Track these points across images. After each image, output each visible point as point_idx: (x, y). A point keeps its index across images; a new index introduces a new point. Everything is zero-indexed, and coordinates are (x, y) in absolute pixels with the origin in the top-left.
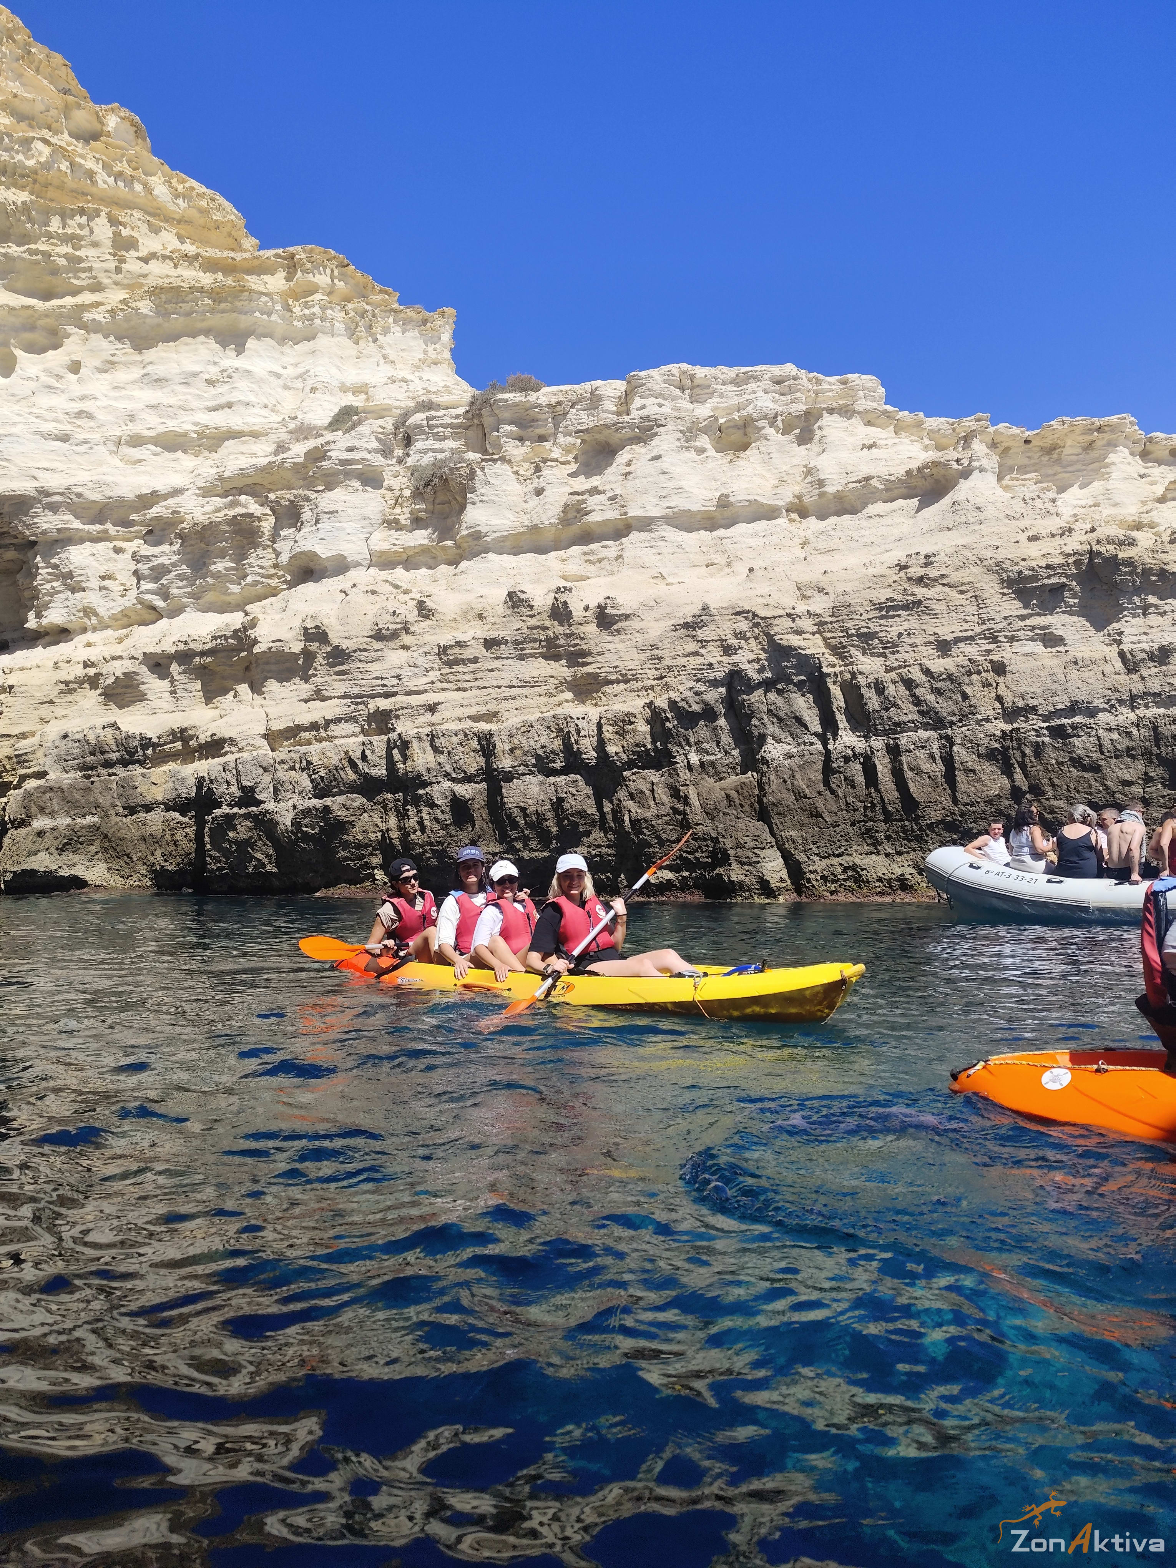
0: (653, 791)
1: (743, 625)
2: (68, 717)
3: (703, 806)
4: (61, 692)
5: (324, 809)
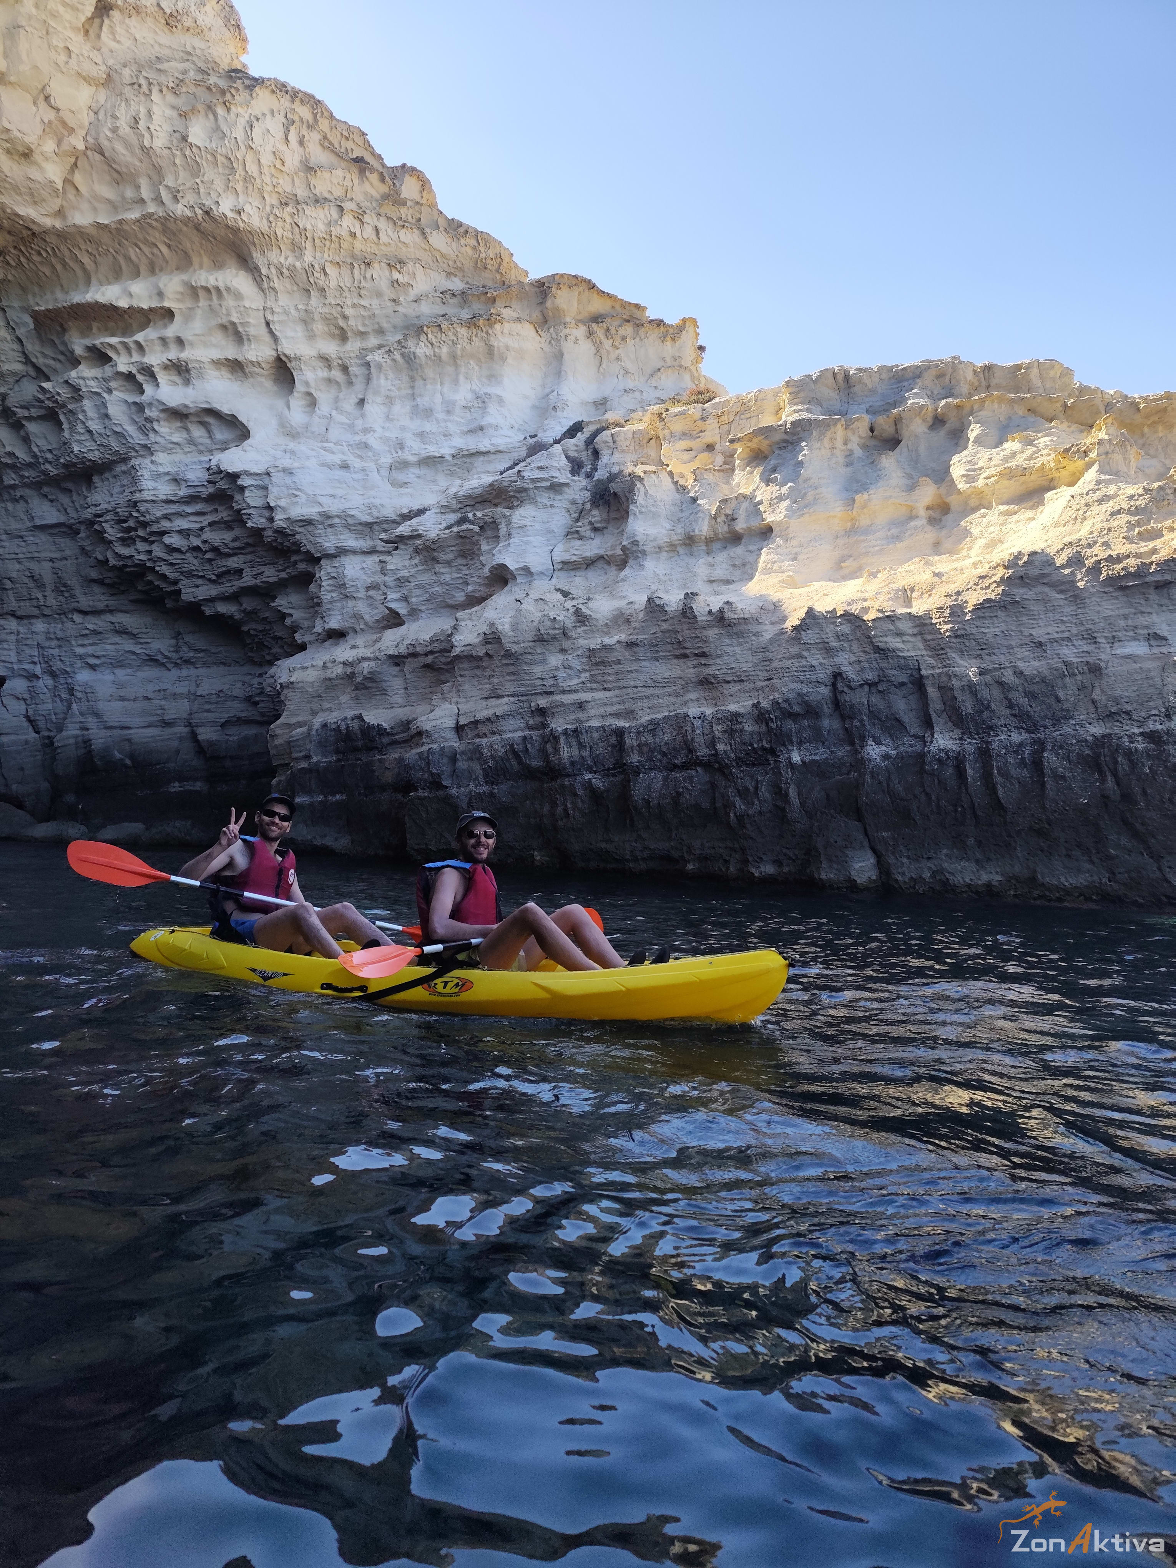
0: (756, 788)
1: (846, 628)
2: (330, 709)
3: (802, 804)
4: (327, 688)
5: (492, 794)
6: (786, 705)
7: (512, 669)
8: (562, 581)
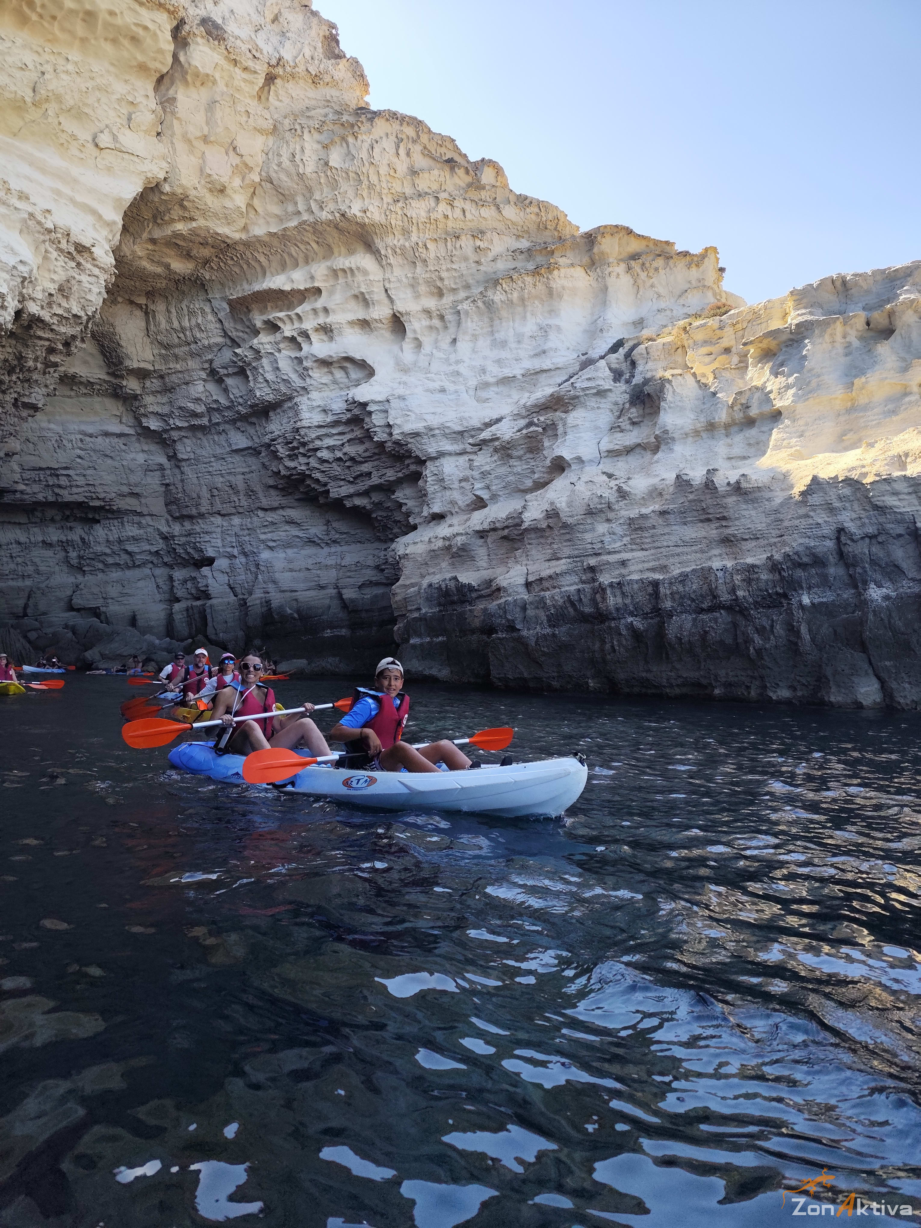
0: (772, 626)
1: (847, 491)
2: (434, 573)
3: (813, 640)
4: (432, 557)
5: (554, 635)
6: (796, 557)
7: (568, 537)
8: (607, 466)
